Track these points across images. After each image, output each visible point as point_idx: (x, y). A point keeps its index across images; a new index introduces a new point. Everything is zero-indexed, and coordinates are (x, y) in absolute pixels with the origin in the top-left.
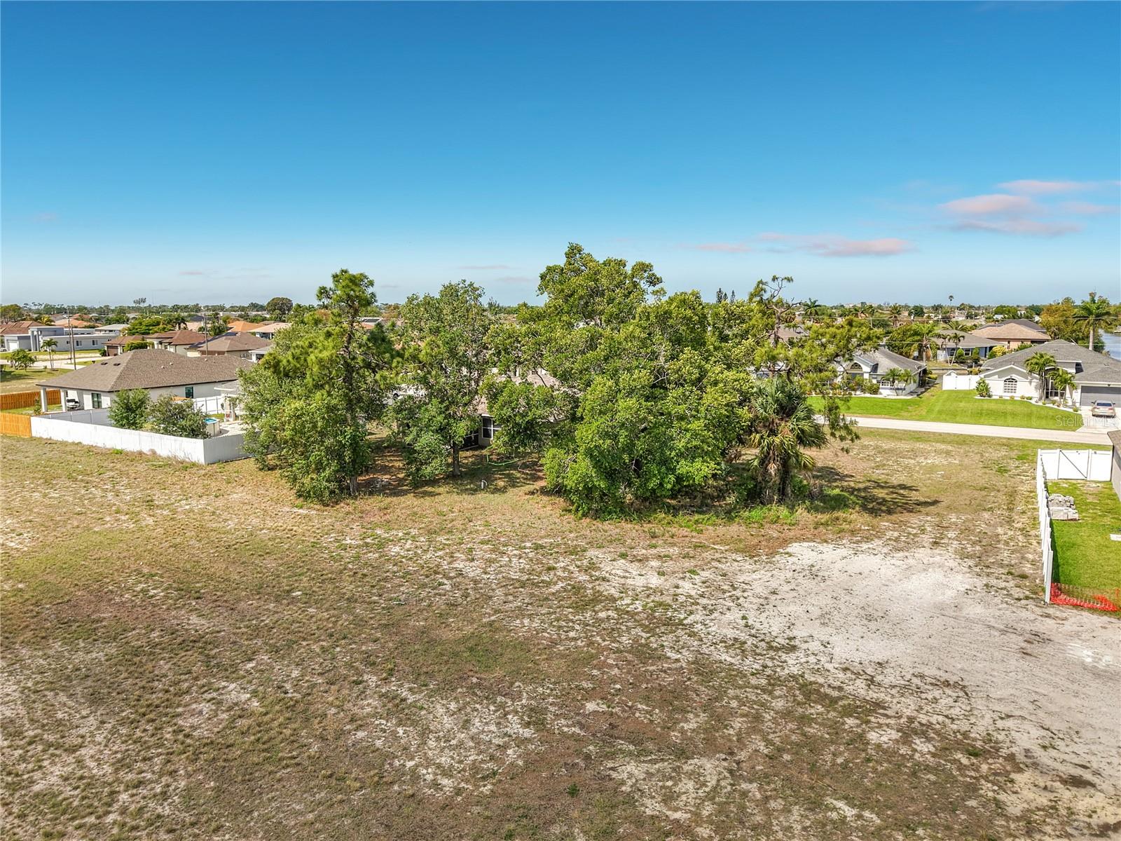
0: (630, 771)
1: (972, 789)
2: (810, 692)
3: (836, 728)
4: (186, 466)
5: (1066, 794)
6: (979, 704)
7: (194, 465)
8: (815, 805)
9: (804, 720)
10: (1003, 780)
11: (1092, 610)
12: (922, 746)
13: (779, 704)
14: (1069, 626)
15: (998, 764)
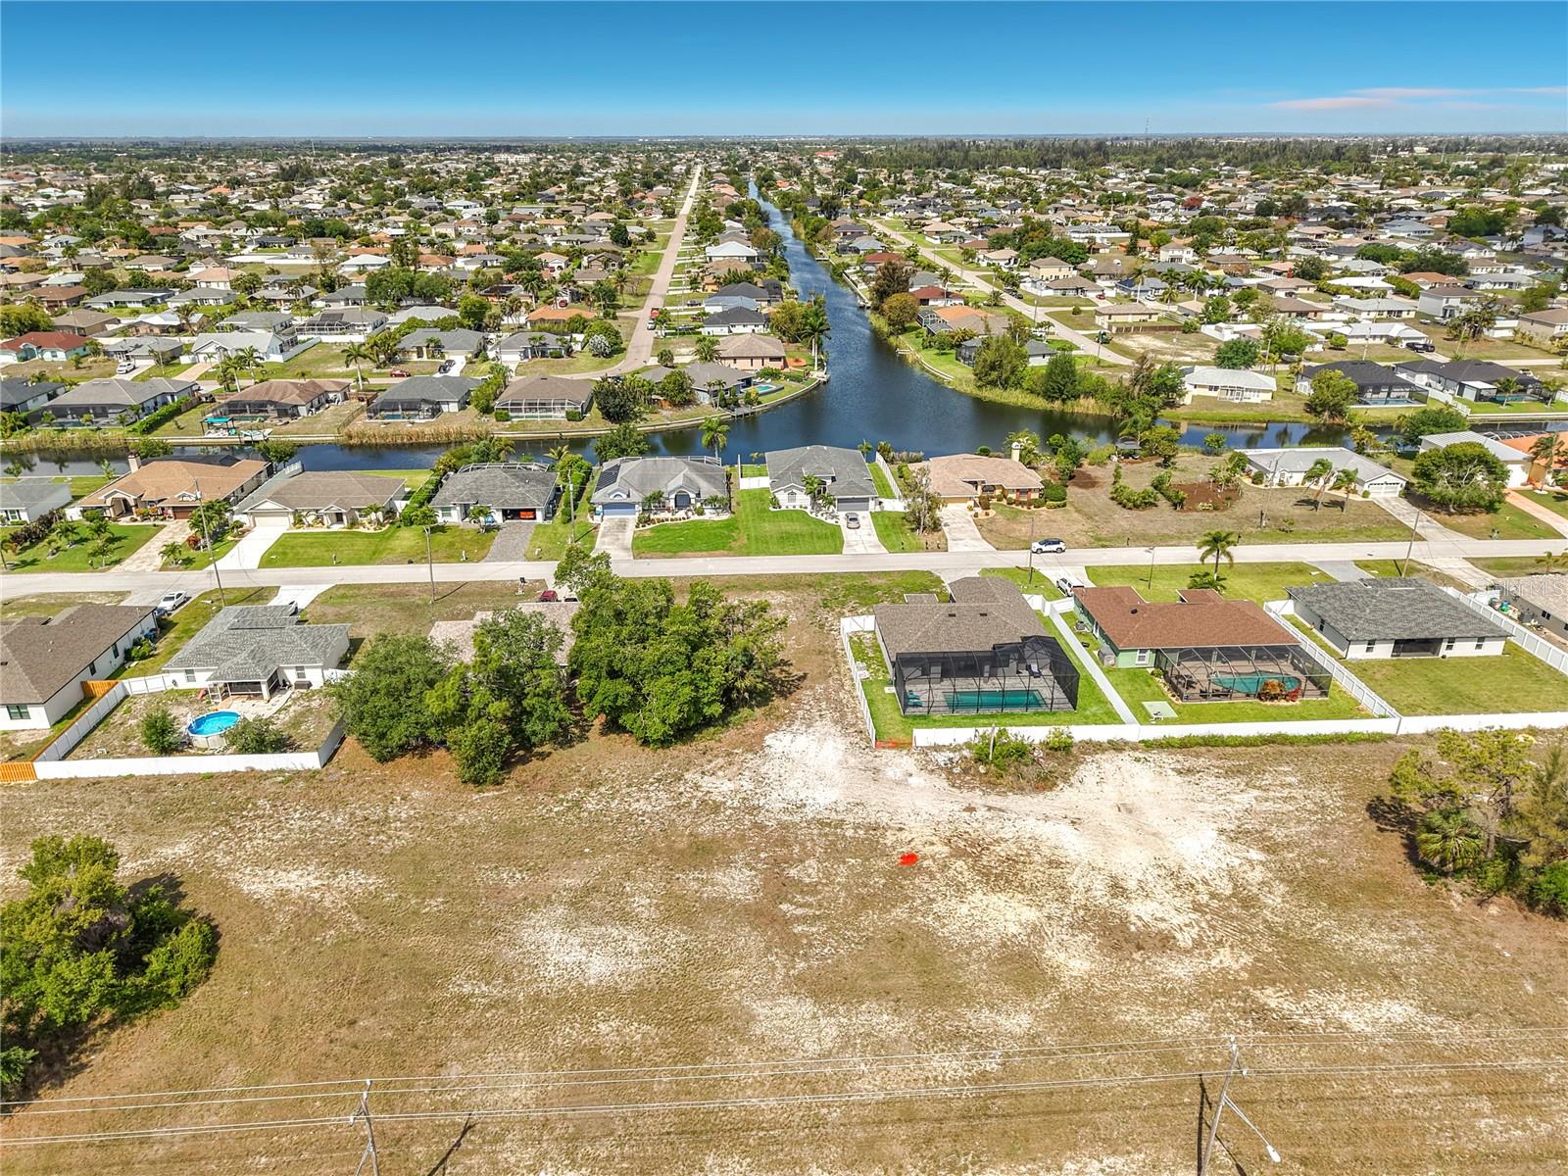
0: (793, 872)
1: (878, 842)
2: (822, 823)
3: (836, 834)
4: (312, 775)
5: (899, 834)
6: (869, 809)
7: (317, 772)
8: (844, 862)
9: (826, 835)
10: (883, 836)
11: (889, 748)
12: (861, 832)
13: (815, 832)
14: (884, 761)
15: (881, 831)
